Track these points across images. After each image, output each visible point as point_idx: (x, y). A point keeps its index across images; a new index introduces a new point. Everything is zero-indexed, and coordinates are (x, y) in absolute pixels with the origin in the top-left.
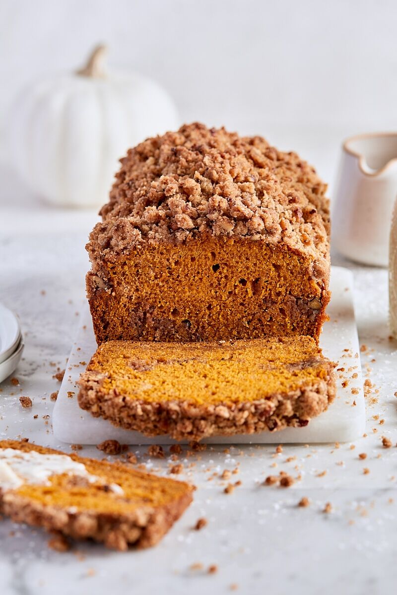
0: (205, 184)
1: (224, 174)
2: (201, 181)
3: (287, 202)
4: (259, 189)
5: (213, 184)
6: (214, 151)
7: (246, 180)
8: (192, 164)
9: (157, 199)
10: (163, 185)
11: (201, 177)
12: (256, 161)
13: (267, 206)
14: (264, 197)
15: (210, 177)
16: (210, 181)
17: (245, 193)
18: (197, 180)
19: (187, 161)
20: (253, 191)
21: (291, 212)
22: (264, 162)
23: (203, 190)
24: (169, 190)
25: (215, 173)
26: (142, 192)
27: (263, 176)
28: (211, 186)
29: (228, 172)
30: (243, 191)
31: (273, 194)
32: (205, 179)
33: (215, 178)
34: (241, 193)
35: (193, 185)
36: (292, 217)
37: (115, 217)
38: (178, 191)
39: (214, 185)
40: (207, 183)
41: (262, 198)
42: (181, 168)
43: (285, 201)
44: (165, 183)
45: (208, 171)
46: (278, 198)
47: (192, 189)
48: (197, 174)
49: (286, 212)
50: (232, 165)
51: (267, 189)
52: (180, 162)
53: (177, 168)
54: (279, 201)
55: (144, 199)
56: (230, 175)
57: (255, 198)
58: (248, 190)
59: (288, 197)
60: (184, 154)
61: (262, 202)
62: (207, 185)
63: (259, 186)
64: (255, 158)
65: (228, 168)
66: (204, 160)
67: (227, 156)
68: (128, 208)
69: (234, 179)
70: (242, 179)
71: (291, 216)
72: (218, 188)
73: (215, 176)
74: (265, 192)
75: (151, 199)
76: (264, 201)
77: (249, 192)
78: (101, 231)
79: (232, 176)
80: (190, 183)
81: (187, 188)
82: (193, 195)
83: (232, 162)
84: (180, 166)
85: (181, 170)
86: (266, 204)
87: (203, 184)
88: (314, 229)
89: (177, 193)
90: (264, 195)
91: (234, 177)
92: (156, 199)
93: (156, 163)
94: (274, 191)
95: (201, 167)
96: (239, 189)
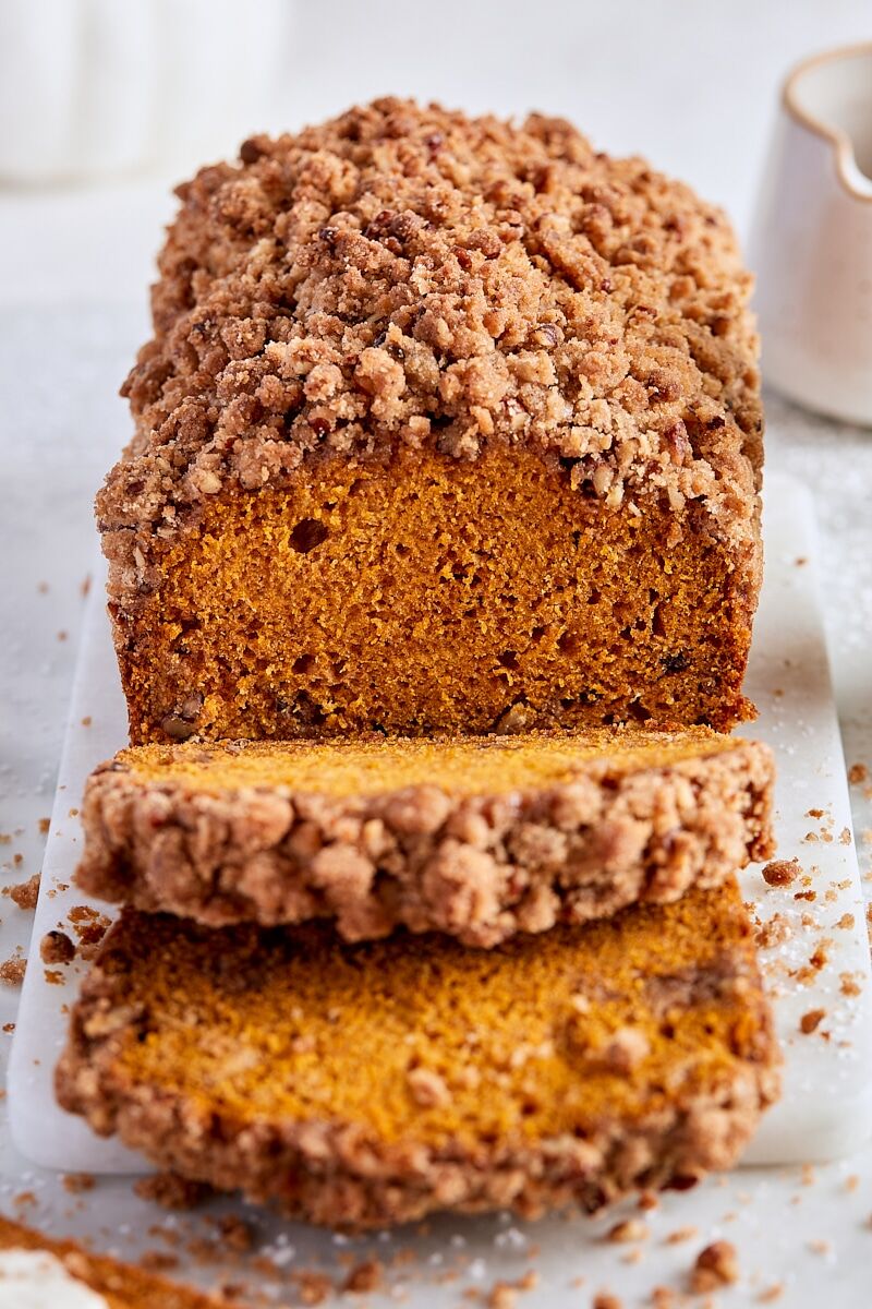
0: (417, 362)
1: (468, 331)
2: (406, 353)
3: (646, 402)
4: (566, 368)
5: (438, 359)
6: (440, 240)
7: (531, 344)
8: (380, 285)
9: (282, 406)
10: (299, 363)
11: (405, 342)
12: (558, 258)
13: (591, 419)
14: (580, 395)
15: (430, 339)
16: (429, 351)
17: (529, 386)
18: (396, 352)
19: (363, 274)
20: (551, 379)
21: (655, 436)
22: (580, 262)
23: (411, 378)
24: (317, 387)
25: (443, 326)
26: (240, 376)
27: (577, 320)
28: (433, 366)
29: (479, 324)
30: (521, 380)
31: (606, 381)
32: (418, 346)
33: (445, 344)
34: (518, 387)
35: (383, 370)
36: (660, 452)
37: (167, 443)
38: (340, 386)
39: (442, 362)
40: (421, 358)
41: (575, 395)
42: (349, 296)
43: (639, 400)
44: (303, 359)
45: (424, 317)
46: (618, 394)
47: (381, 380)
48: (394, 332)
49: (643, 438)
50: (492, 292)
51: (589, 372)
52: (346, 277)
53: (338, 293)
54: (623, 400)
55: (245, 404)
56: (485, 331)
57: (555, 397)
58: (535, 378)
59: (647, 388)
60: (357, 250)
61: (576, 411)
62: (422, 364)
63: (566, 361)
64: (553, 253)
65: (481, 305)
66: (413, 278)
67: (477, 259)
68: (203, 418)
69: (496, 341)
70: (520, 338)
71: (657, 448)
72: (454, 378)
73: (445, 336)
74: (583, 379)
75: (266, 405)
76: (582, 405)
77: (539, 384)
78: (127, 492)
79: (491, 332)
80: (377, 360)
81: (366, 377)
82: (383, 399)
83: (491, 282)
84: (345, 288)
85: (349, 301)
86: (586, 415)
87: (410, 363)
88: (718, 476)
89: (338, 392)
90: (579, 387)
91: (497, 336)
92: (279, 404)
93: (278, 259)
94: (609, 373)
95: (405, 301)
96: (513, 377)
